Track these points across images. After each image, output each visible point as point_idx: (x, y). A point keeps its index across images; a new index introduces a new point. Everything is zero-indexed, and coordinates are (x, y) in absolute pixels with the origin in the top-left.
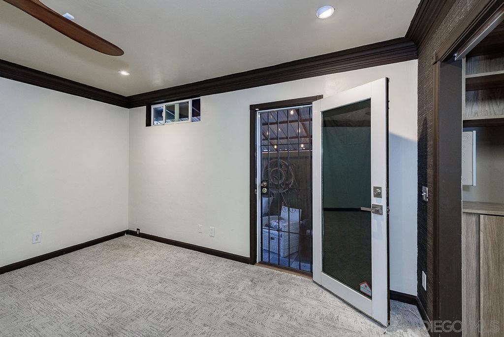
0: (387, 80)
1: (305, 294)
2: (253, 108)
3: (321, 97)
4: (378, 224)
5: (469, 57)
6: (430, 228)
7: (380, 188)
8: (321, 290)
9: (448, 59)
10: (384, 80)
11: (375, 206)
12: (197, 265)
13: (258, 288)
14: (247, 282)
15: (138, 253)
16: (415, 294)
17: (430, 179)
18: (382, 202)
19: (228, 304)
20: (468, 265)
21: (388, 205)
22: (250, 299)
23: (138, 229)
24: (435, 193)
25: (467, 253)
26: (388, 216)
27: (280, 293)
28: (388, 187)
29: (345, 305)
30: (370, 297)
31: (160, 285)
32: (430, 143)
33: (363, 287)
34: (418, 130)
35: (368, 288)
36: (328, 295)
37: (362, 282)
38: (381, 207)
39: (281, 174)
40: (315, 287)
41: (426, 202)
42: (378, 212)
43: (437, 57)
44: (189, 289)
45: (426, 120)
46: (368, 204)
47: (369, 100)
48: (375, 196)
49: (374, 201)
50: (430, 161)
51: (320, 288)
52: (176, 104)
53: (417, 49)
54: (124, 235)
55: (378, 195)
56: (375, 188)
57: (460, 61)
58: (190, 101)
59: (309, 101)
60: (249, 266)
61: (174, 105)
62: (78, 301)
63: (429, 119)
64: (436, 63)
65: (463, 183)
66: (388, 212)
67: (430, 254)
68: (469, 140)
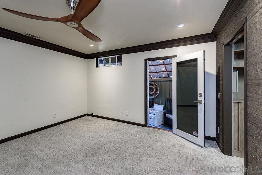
0: (204, 51)
1: (170, 137)
2: (146, 60)
3: (176, 56)
4: (200, 108)
5: (235, 43)
6: (221, 109)
7: (201, 93)
8: (176, 136)
9: (228, 44)
10: (203, 51)
11: (199, 100)
12: (122, 127)
13: (150, 135)
14: (145, 133)
15: (95, 123)
16: (215, 136)
17: (221, 90)
18: (202, 99)
19: (140, 140)
20: (235, 122)
21: (204, 100)
22: (148, 139)
23: (92, 113)
24: (222, 95)
25: (234, 118)
26: (204, 104)
27: (160, 136)
28: (204, 93)
29: (187, 141)
30: (197, 137)
31: (110, 134)
32: (221, 76)
33: (194, 133)
34: (217, 70)
35: (196, 133)
36: (180, 138)
37: (194, 131)
38: (202, 100)
39: (153, 89)
40: (174, 135)
41: (219, 99)
42: (201, 102)
43: (223, 43)
44: (123, 135)
45: (219, 66)
46: (197, 100)
47: (197, 58)
48: (199, 96)
49: (199, 98)
50: (221, 82)
51: (176, 135)
52: (110, 58)
53: (216, 37)
54: (86, 116)
55: (201, 96)
56: (199, 93)
57: (232, 45)
58: (116, 56)
59: (170, 58)
60: (144, 128)
61: (109, 58)
62: (81, 138)
63: (220, 66)
64: (223, 45)
65: (233, 91)
66: (204, 103)
67: (221, 119)
68: (235, 75)
